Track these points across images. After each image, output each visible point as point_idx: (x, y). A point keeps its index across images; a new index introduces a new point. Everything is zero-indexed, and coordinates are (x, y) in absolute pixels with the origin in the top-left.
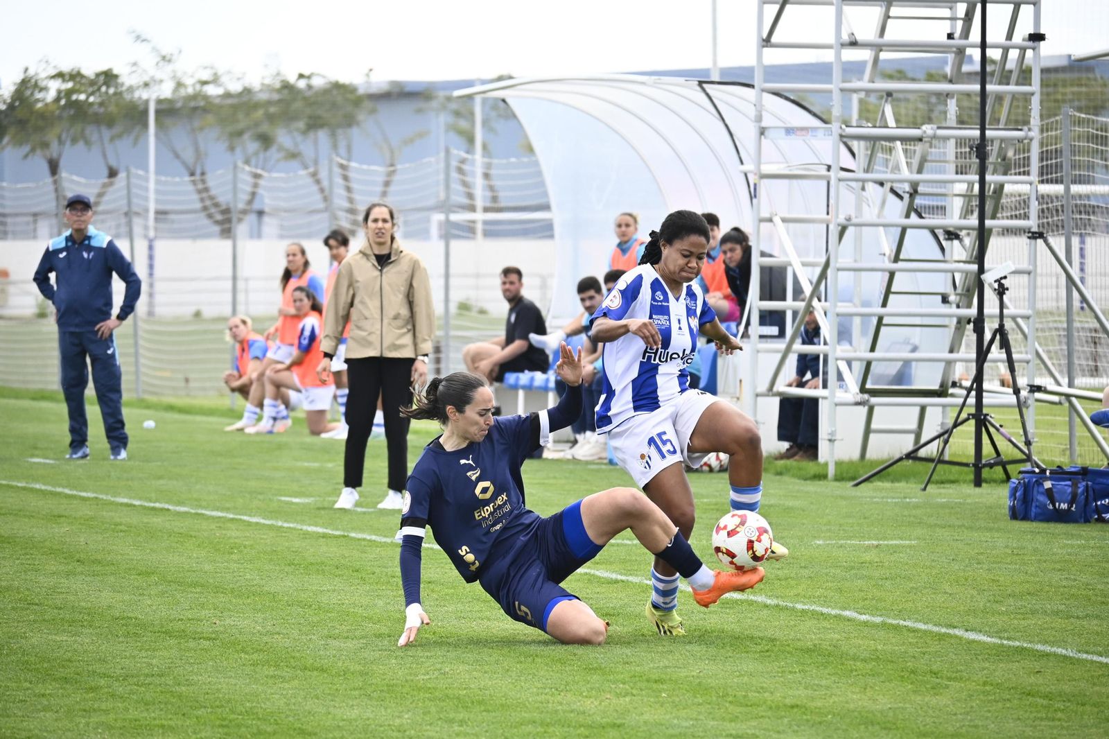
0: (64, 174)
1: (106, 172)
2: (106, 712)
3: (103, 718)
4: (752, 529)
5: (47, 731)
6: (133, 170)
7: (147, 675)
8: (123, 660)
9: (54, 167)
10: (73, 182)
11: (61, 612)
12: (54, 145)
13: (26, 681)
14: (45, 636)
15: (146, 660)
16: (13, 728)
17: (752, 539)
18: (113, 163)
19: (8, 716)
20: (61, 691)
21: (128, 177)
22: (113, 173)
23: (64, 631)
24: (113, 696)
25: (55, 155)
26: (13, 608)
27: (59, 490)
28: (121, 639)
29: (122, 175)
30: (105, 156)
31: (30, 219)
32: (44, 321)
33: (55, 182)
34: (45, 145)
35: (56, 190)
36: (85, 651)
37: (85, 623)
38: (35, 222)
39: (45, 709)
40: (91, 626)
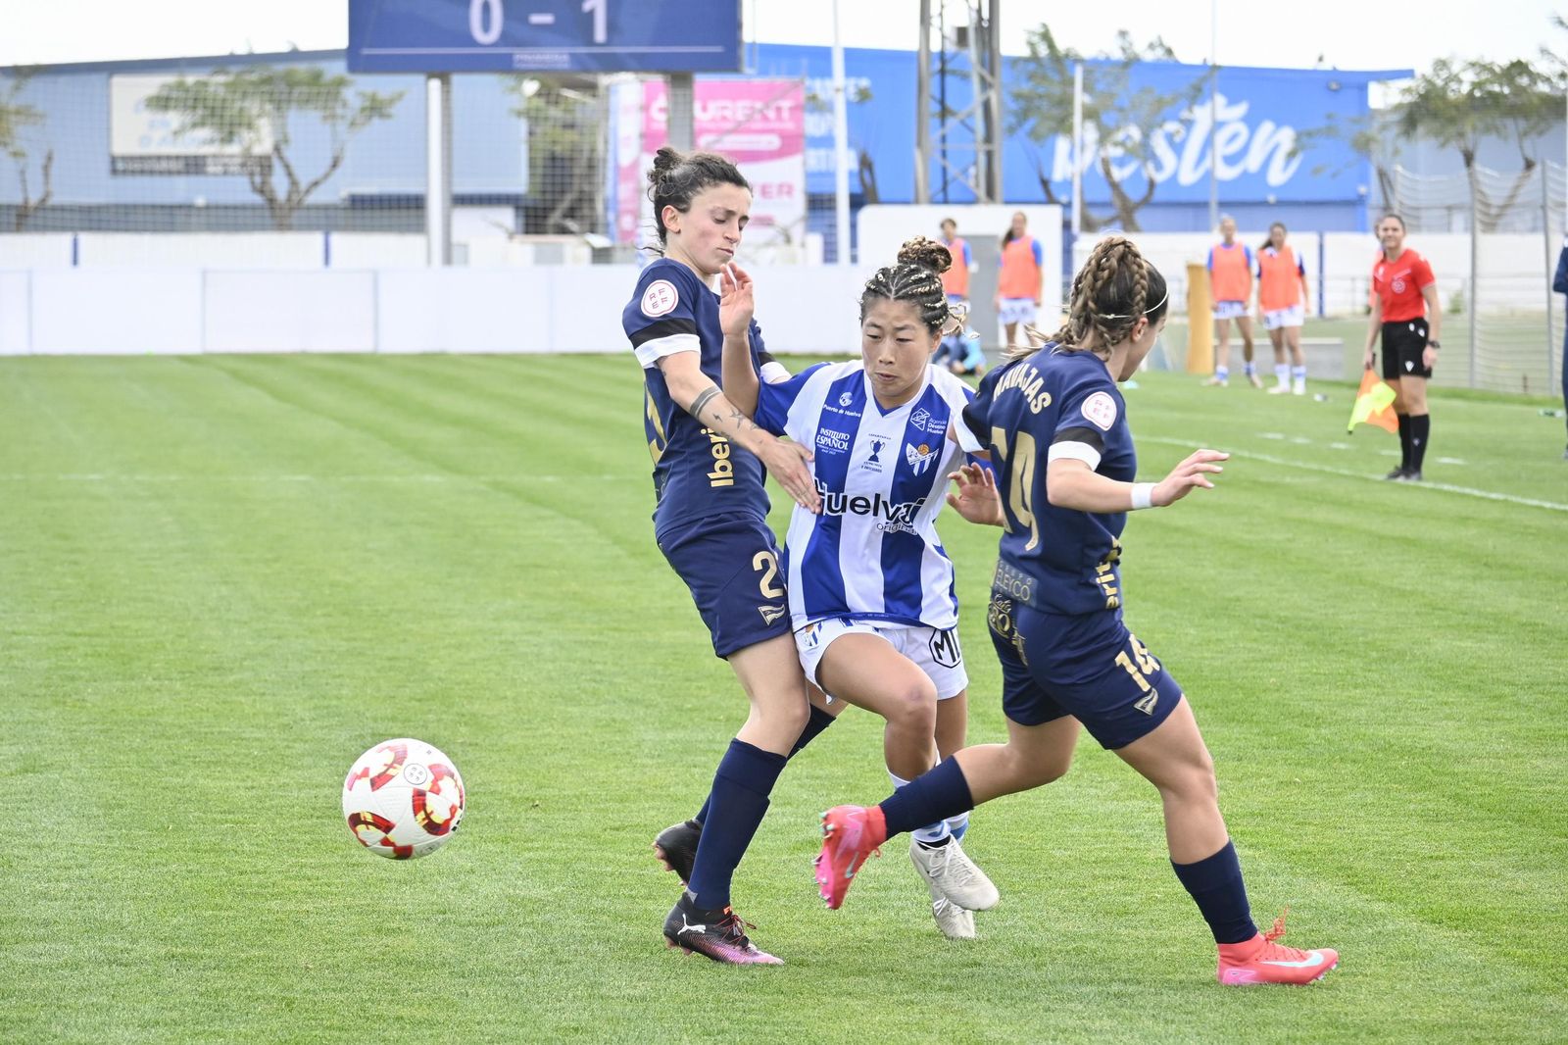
0: (1477, 166)
1: (1522, 164)
2: (1510, 721)
3: (1507, 728)
4: (419, 769)
5: (1448, 740)
6: (1549, 163)
7: (1552, 684)
8: (1529, 668)
9: (1469, 158)
10: (1486, 175)
11: (1466, 617)
12: (1470, 135)
13: (1428, 688)
14: (1449, 642)
15: (1552, 668)
16: (1414, 737)
17: (420, 787)
18: (1530, 155)
19: (1409, 725)
20: (1463, 699)
21: (1544, 172)
22: (1529, 165)
23: (1469, 637)
24: (1517, 704)
25: (1470, 147)
26: (1417, 613)
27: (1467, 491)
28: (1527, 647)
29: (1538, 169)
30: (1521, 148)
31: (1444, 212)
32: (1458, 317)
33: (1471, 175)
34: (1461, 135)
35: (1471, 183)
36: (1490, 659)
37: (1490, 630)
38: (1449, 215)
39: (1448, 717)
40: (1497, 632)
